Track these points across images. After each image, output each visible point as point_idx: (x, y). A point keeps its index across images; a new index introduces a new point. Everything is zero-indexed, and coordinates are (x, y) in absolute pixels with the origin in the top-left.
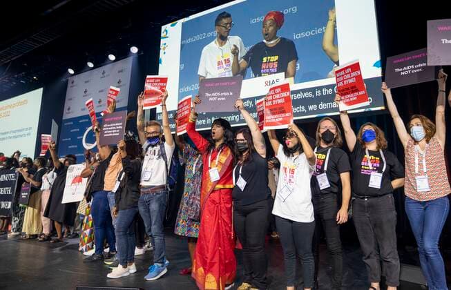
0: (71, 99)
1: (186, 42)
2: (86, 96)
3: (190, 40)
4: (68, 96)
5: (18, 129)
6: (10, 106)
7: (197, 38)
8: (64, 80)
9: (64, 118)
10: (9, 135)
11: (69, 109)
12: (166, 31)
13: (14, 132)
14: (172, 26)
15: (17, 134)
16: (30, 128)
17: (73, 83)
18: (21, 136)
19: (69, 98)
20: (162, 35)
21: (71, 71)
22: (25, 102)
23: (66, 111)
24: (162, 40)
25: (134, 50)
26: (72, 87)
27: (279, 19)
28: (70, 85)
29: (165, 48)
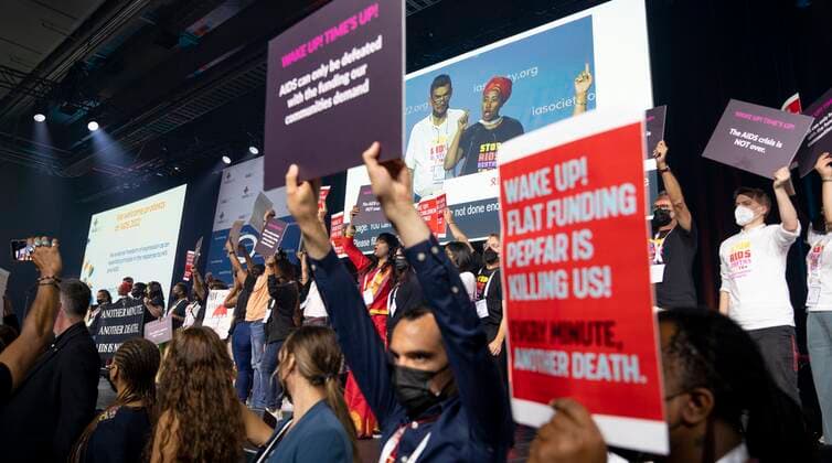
0: (224, 202)
2: (247, 196)
4: (222, 196)
5: (150, 244)
6: (140, 211)
8: (217, 172)
9: (214, 230)
10: (135, 254)
11: (222, 216)
13: (145, 249)
15: (150, 252)
16: (167, 244)
17: (229, 176)
18: (154, 255)
19: (223, 198)
21: (227, 160)
22: (161, 206)
23: (217, 218)
26: (226, 183)
28: (224, 179)
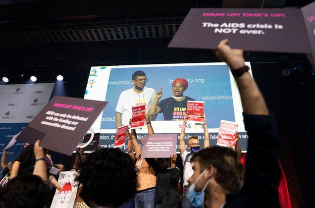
1: (112, 83)
3: (115, 83)
7: (121, 82)
12: (96, 71)
14: (101, 68)
20: (91, 73)
24: (90, 77)
25: (60, 78)
27: (185, 85)
29: (92, 83)
